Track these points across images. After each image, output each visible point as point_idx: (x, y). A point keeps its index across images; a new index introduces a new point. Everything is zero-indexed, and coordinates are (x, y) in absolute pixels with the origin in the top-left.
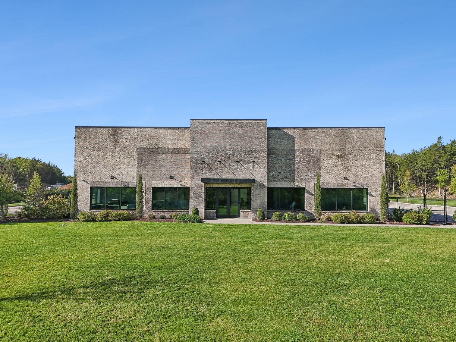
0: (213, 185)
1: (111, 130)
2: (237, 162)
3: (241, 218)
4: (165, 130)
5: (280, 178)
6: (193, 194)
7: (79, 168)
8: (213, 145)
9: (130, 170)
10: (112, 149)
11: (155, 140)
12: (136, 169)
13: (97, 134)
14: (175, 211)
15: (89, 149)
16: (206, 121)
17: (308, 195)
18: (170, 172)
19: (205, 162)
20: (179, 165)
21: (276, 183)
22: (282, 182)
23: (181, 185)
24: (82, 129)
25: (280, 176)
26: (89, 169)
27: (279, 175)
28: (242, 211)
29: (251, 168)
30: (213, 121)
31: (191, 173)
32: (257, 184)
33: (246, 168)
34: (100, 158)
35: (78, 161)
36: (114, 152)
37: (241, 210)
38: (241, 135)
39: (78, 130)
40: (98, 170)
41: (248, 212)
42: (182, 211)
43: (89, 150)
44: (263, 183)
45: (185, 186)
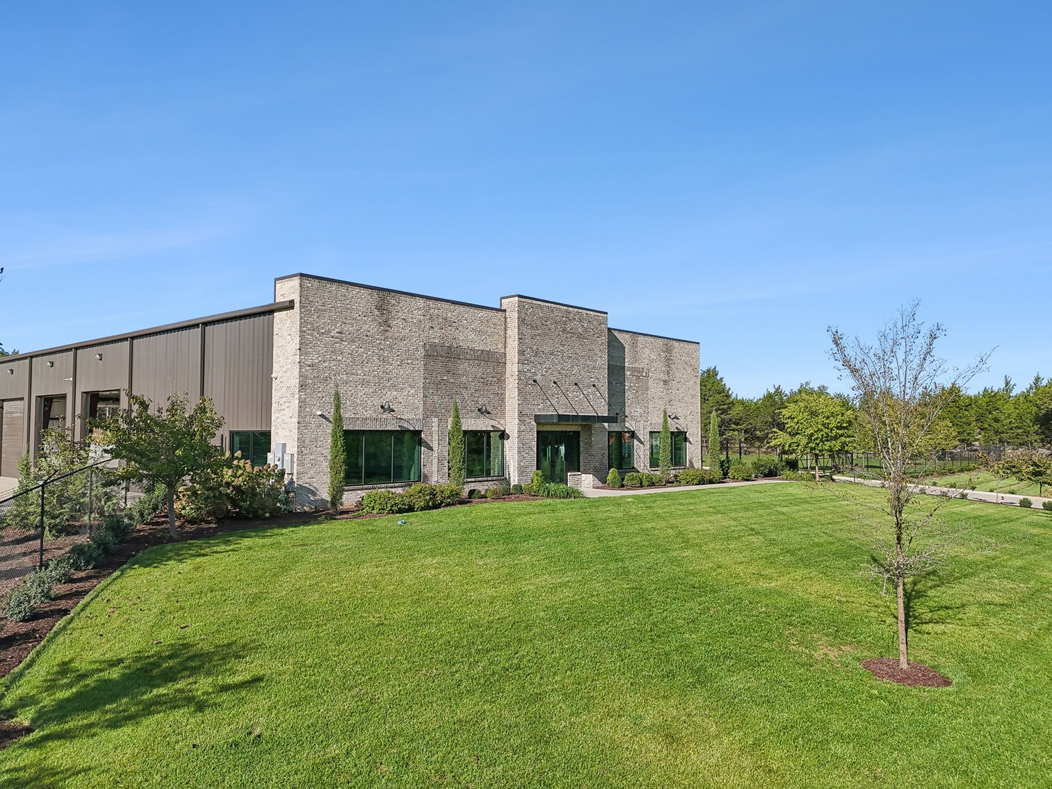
0: (545, 427)
1: (375, 293)
2: (575, 384)
4: (467, 309)
6: (521, 445)
7: (310, 381)
8: (547, 349)
9: (411, 391)
10: (378, 342)
11: (453, 330)
12: (422, 391)
13: (348, 301)
15: (332, 337)
16: (538, 302)
17: (638, 443)
18: (476, 399)
19: (537, 383)
23: (492, 426)
24: (316, 283)
26: (331, 385)
29: (592, 396)
30: (547, 304)
31: (519, 402)
33: (586, 396)
34: (354, 361)
35: (308, 363)
36: (382, 349)
37: (569, 474)
38: (580, 336)
39: (307, 283)
40: (350, 389)
42: (494, 480)
43: (332, 339)
45: (498, 428)
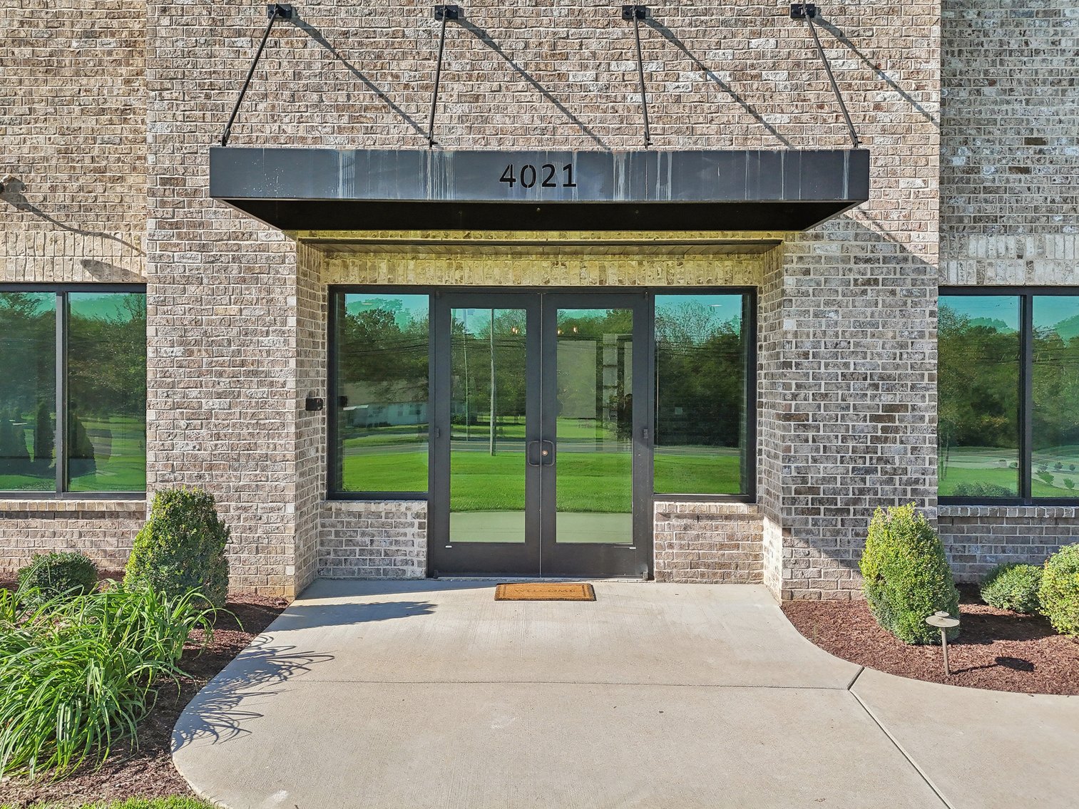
0: (392, 269)
2: (627, 13)
3: (665, 577)
5: (1038, 199)
6: (178, 350)
14: (35, 514)
19: (297, 22)
20: (67, 72)
21: (999, 243)
22: (1058, 230)
23: (86, 264)
25: (1041, 172)
27: (1026, 171)
28: (666, 516)
29: (779, 78)
31: (163, 129)
32: (834, 249)
33: (725, 77)
41: (728, 518)
42: (101, 515)
44: (901, 235)
45: (126, 272)
